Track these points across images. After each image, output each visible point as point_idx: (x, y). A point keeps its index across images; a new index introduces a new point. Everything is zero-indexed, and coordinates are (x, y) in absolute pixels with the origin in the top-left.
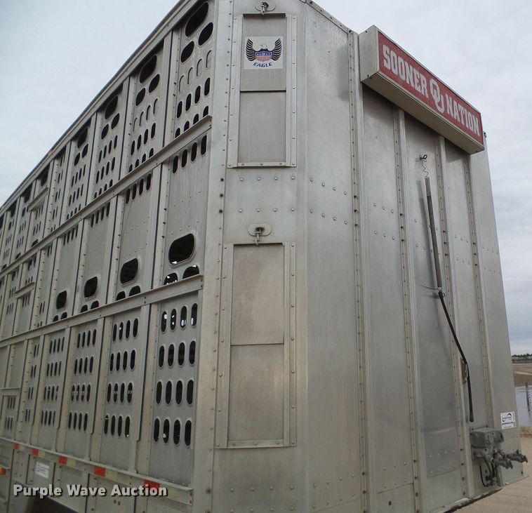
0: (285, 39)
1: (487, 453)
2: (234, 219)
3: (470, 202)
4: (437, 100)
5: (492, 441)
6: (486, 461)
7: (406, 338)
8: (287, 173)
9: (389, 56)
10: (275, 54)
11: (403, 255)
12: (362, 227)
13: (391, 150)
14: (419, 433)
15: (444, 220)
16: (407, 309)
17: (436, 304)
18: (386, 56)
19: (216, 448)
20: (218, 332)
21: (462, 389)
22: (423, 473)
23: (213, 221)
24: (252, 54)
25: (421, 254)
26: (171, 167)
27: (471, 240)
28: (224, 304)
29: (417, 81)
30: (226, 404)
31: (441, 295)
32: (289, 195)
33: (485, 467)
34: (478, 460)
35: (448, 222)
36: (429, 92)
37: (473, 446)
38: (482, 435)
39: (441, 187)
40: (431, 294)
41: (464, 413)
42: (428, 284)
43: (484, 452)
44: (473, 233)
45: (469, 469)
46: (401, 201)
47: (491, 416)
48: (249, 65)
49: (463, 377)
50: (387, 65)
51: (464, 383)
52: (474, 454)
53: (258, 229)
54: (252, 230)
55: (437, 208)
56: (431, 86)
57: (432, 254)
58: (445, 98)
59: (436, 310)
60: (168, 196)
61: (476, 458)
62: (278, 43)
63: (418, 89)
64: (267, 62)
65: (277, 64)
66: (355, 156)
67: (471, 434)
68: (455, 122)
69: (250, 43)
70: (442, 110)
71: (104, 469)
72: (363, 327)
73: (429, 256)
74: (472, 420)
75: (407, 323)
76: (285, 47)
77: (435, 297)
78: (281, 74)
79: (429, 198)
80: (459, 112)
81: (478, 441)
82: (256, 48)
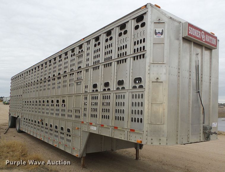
0: (164, 29)
1: (207, 131)
2: (152, 76)
3: (211, 65)
4: (203, 38)
5: (208, 129)
6: (207, 133)
7: (189, 103)
8: (164, 65)
9: (191, 29)
10: (162, 34)
11: (190, 82)
12: (180, 77)
13: (189, 54)
14: (190, 125)
15: (202, 71)
16: (189, 96)
17: (197, 94)
18: (190, 30)
19: (148, 123)
20: (148, 100)
21: (202, 116)
22: (190, 133)
23: (147, 76)
24: (156, 34)
25: (195, 81)
26: (133, 58)
27: (210, 76)
28: (150, 95)
29: (198, 34)
30: (150, 115)
31: (199, 92)
32: (164, 71)
33: (206, 135)
34: (204, 133)
35: (203, 72)
36: (201, 36)
37: (203, 130)
38: (206, 127)
39: (202, 62)
40: (196, 92)
41: (202, 122)
42: (196, 89)
43: (206, 131)
44: (210, 74)
45: (202, 135)
46: (190, 68)
47: (210, 123)
48: (155, 36)
49: (203, 113)
50: (190, 33)
51: (203, 114)
52: (204, 131)
53: (157, 78)
54: (156, 78)
55: (200, 68)
56: (202, 34)
57: (198, 81)
58: (206, 36)
59: (197, 96)
60: (133, 66)
61: (204, 132)
62: (162, 30)
63: (198, 36)
64: (160, 36)
65: (162, 36)
66: (179, 58)
67: (203, 127)
68: (208, 43)
69: (156, 30)
70: (204, 40)
71: (117, 127)
72: (179, 100)
73: (197, 82)
74: (204, 123)
75: (189, 99)
76: (164, 32)
77: (197, 92)
78: (163, 39)
79: (198, 66)
80: (210, 39)
81: (205, 128)
82: (157, 32)
